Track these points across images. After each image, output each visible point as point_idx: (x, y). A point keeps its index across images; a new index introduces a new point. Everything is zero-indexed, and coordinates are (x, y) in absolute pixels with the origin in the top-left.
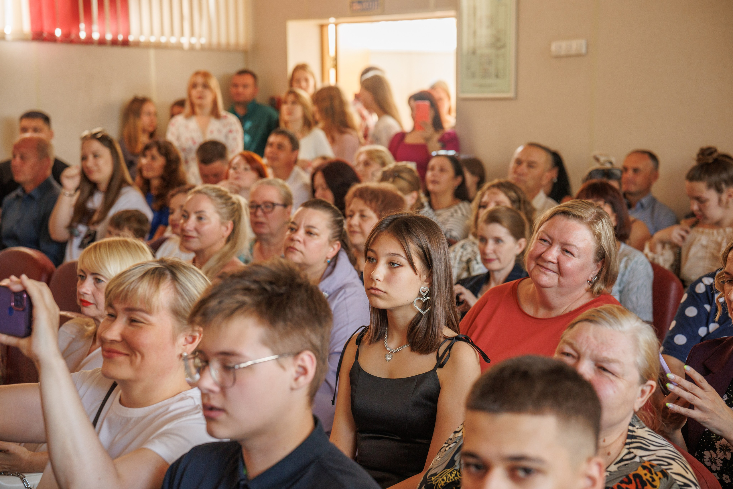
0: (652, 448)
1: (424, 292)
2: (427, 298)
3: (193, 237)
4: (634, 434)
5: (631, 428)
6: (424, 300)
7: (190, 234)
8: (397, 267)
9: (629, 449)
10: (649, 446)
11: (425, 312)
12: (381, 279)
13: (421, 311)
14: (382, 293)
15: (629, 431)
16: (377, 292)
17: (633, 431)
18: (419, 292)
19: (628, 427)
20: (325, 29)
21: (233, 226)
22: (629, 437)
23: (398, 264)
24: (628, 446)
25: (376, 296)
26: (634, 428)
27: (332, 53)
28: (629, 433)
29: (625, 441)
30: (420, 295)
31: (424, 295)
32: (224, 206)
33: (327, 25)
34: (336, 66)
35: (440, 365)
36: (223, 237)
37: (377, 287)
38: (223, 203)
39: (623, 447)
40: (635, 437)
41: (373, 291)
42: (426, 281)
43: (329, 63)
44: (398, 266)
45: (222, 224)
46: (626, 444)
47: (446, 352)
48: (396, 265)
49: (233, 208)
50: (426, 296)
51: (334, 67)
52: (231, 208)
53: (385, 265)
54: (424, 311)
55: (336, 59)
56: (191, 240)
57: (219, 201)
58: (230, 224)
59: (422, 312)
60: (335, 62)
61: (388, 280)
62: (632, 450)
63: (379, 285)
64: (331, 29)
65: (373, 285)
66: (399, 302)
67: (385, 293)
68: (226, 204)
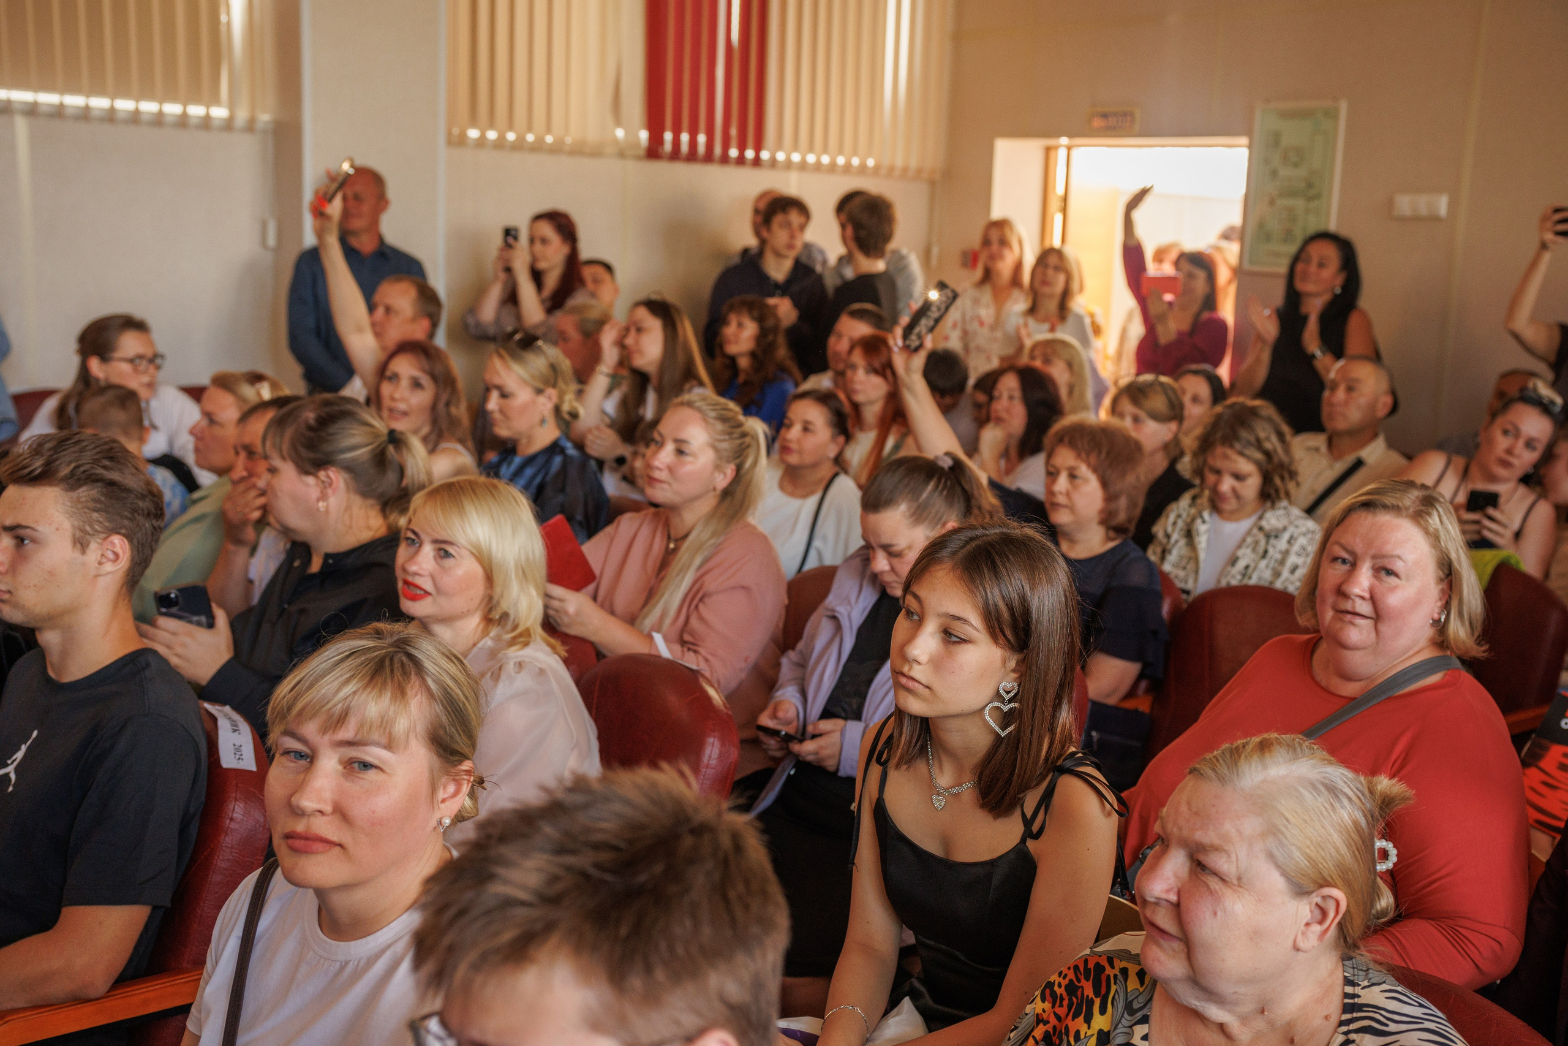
0: (1393, 1027)
1: (1008, 693)
2: (1012, 705)
3: (661, 481)
4: (1356, 1000)
5: (1349, 989)
6: (1006, 708)
7: (657, 474)
8: (955, 642)
9: (1346, 1033)
10: (1387, 1025)
11: (1007, 731)
12: (924, 658)
13: (997, 728)
14: (921, 687)
15: (1346, 995)
16: (910, 684)
17: (1354, 996)
18: (998, 691)
19: (1343, 989)
20: (1052, 153)
21: (734, 473)
22: (1347, 1008)
23: (959, 638)
24: (1344, 1029)
25: (909, 690)
26: (1356, 988)
27: (1060, 190)
28: (1347, 1001)
29: (1341, 1017)
30: (998, 696)
31: (1007, 697)
32: (727, 437)
33: (1056, 148)
34: (1064, 210)
35: (1030, 834)
36: (715, 489)
37: (913, 674)
38: (724, 433)
39: (1335, 1031)
40: (1360, 1007)
41: (904, 680)
42: (1014, 671)
43: (1054, 204)
44: (958, 640)
45: (717, 467)
46: (1342, 1023)
47: (1039, 810)
48: (954, 639)
49: (742, 444)
50: (1010, 701)
51: (1061, 211)
52: (738, 442)
53: (938, 634)
54: (1003, 730)
55: (1065, 199)
56: (658, 485)
57: (719, 426)
58: (730, 470)
59: (1000, 731)
60: (1063, 204)
61: (937, 663)
62: (1353, 1036)
63: (917, 672)
64: (1062, 153)
65: (906, 669)
66: (953, 709)
67: (928, 687)
68: (730, 434)
